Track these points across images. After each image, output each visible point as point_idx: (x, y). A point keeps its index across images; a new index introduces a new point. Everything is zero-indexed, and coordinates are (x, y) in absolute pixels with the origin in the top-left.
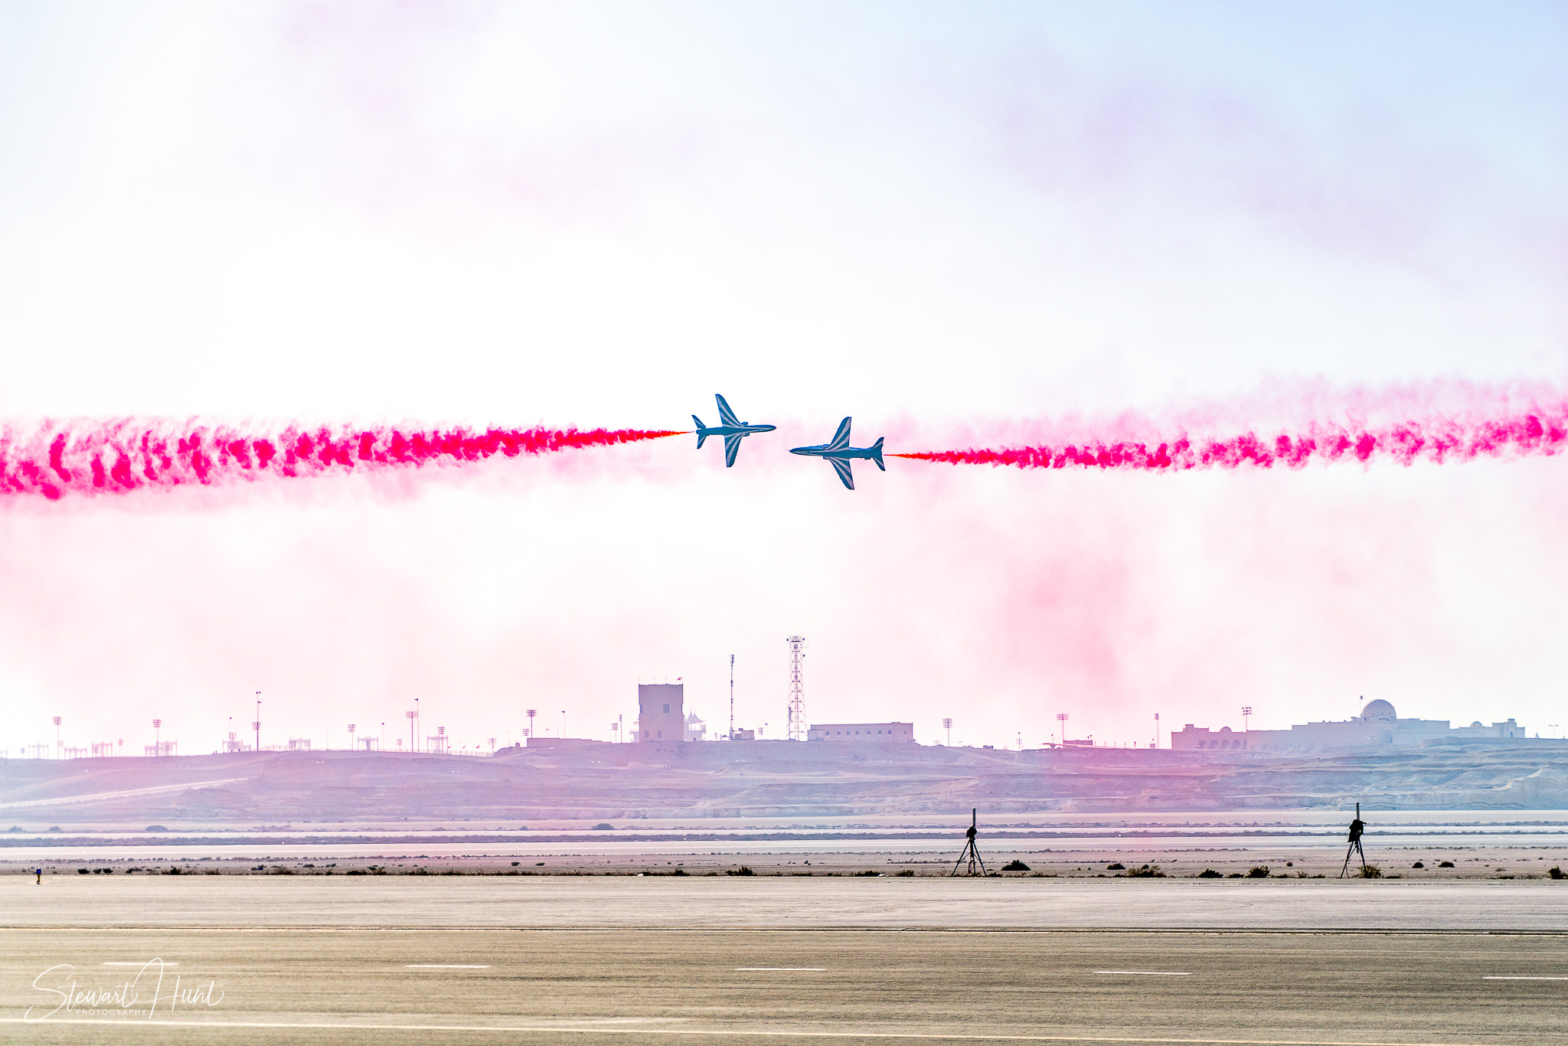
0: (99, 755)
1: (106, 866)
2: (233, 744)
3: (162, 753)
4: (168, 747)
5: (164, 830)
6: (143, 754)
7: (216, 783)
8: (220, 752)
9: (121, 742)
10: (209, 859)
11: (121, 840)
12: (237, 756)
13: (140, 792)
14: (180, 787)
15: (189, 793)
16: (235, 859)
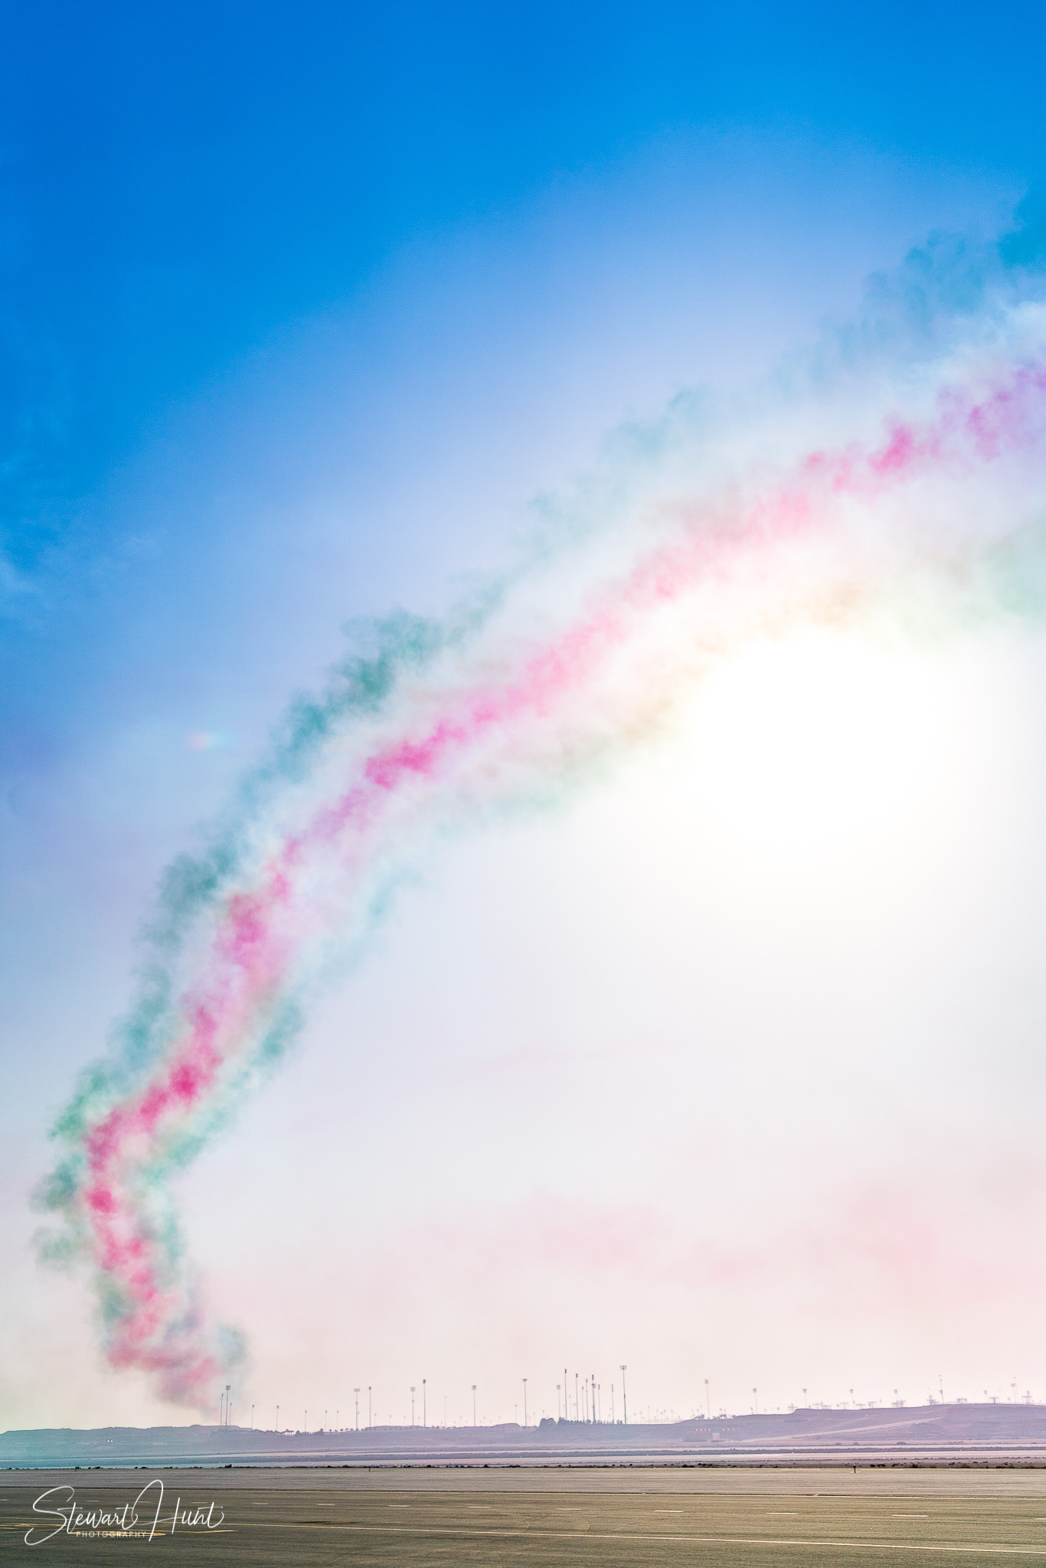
0: (871, 1407)
1: (883, 1463)
2: (931, 1401)
3: (899, 1406)
4: (902, 1403)
5: (905, 1444)
6: (891, 1407)
7: (926, 1421)
8: (926, 1405)
9: (881, 1401)
10: (927, 1459)
11: (886, 1449)
12: (933, 1408)
13: (892, 1425)
14: (910, 1423)
15: (914, 1425)
16: (925, 1459)
